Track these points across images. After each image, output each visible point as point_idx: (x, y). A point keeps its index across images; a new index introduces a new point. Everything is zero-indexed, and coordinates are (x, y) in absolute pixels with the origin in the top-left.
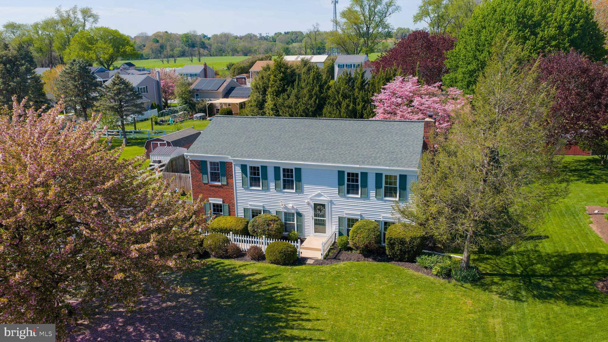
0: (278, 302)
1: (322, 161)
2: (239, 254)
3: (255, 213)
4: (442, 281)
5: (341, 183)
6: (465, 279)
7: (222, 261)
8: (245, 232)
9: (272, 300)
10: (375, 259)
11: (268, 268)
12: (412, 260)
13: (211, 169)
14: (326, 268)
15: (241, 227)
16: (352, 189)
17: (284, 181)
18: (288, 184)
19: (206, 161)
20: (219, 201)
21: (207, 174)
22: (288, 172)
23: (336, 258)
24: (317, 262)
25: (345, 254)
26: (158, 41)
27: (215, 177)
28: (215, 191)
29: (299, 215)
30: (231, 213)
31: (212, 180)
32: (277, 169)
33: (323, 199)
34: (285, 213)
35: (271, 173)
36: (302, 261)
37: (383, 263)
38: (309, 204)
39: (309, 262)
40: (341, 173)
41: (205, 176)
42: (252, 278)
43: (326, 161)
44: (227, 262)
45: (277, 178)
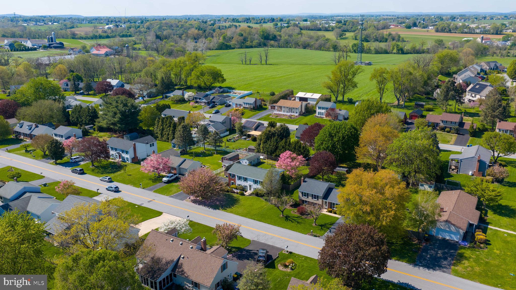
2: (234, 192)
3: (239, 185)
5: (254, 182)
8: (236, 189)
10: (257, 196)
11: (238, 195)
15: (236, 187)
16: (256, 183)
18: (245, 181)
19: (231, 174)
20: (233, 182)
21: (231, 176)
22: (245, 178)
23: (251, 195)
24: (247, 196)
25: (253, 195)
26: (242, 35)
27: (233, 177)
28: (233, 180)
29: (247, 187)
30: (235, 184)
32: (243, 177)
33: (251, 184)
34: (244, 186)
35: (242, 178)
36: (245, 195)
38: (248, 185)
40: (254, 180)
42: (235, 196)
43: (252, 177)
44: (232, 194)
45: (243, 179)
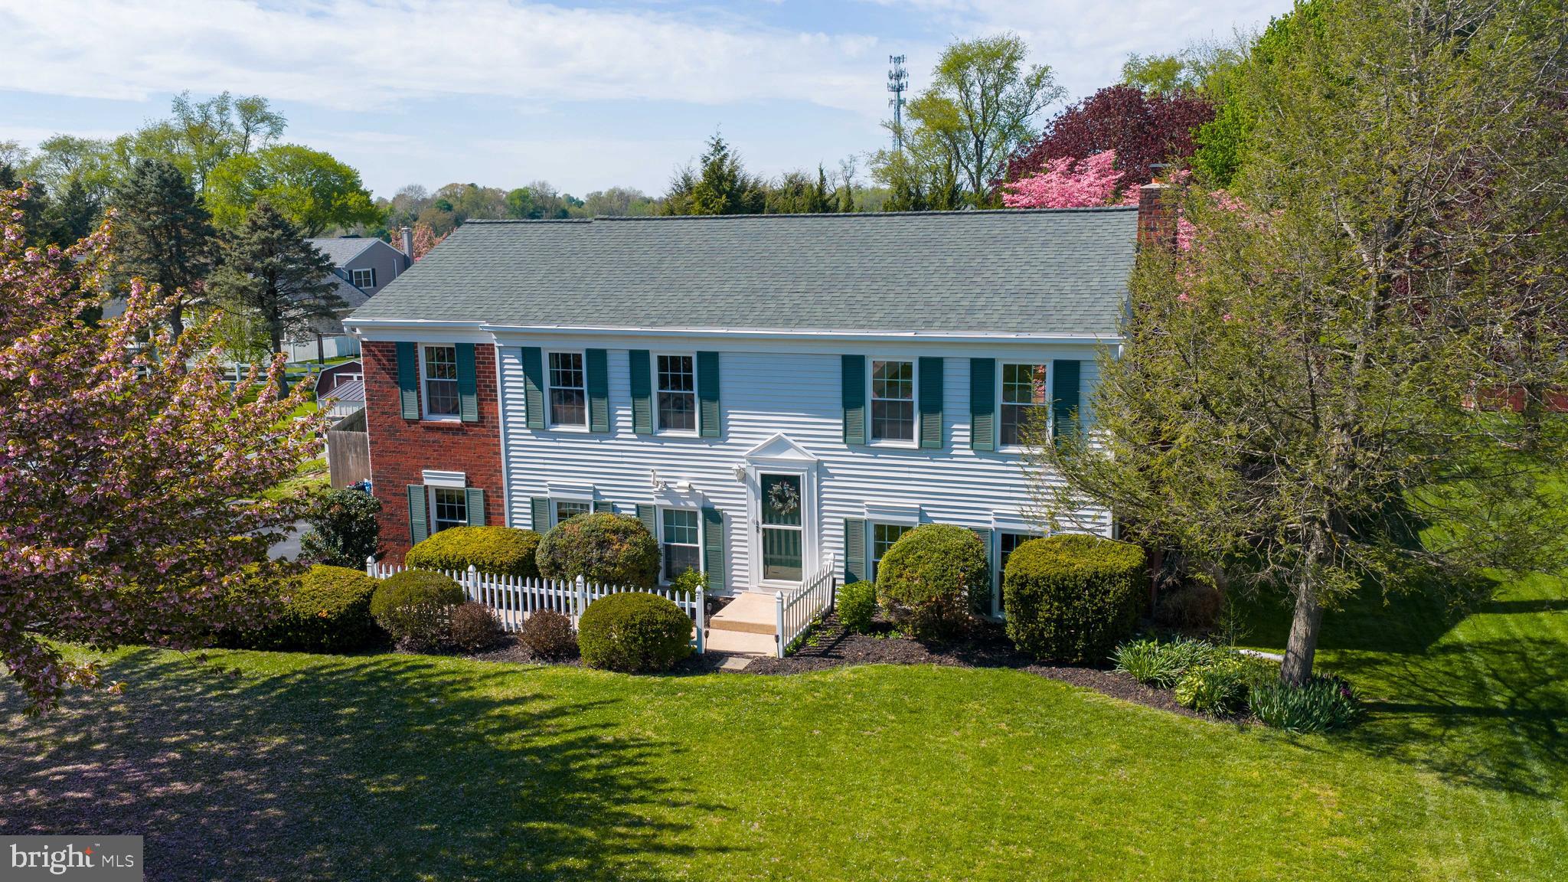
0: (586, 786)
1: (787, 323)
2: (495, 641)
3: (566, 511)
4: (1215, 726)
5: (852, 398)
6: (1301, 720)
7: (429, 660)
9: (564, 779)
10: (966, 659)
11: (581, 682)
12: (1099, 660)
13: (431, 373)
14: (789, 682)
15: (513, 554)
16: (891, 419)
17: (663, 400)
18: (675, 412)
19: (412, 347)
20: (455, 481)
21: (416, 387)
22: (675, 369)
23: (830, 654)
24: (761, 666)
25: (860, 643)
26: (450, 208)
27: (443, 400)
28: (442, 447)
29: (713, 516)
30: (491, 517)
31: (432, 410)
32: (639, 359)
33: (794, 458)
34: (668, 514)
35: (619, 375)
36: (707, 662)
37: (996, 671)
38: (744, 477)
39: (731, 664)
40: (852, 366)
41: (411, 397)
42: (513, 710)
43: (800, 324)
44: (444, 663)
45: (639, 390)
